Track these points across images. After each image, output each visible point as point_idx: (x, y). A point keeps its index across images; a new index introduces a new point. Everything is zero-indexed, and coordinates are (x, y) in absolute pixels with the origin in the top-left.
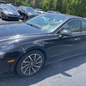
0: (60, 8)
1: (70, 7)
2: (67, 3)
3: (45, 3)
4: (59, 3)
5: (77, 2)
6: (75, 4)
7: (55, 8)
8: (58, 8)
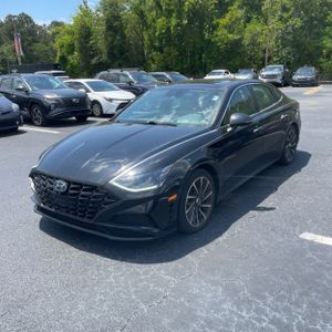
0: (122, 54)
1: (157, 44)
2: (142, 30)
3: (62, 46)
4: (114, 37)
5: (174, 22)
6: (169, 29)
7: (104, 58)
8: (115, 52)
